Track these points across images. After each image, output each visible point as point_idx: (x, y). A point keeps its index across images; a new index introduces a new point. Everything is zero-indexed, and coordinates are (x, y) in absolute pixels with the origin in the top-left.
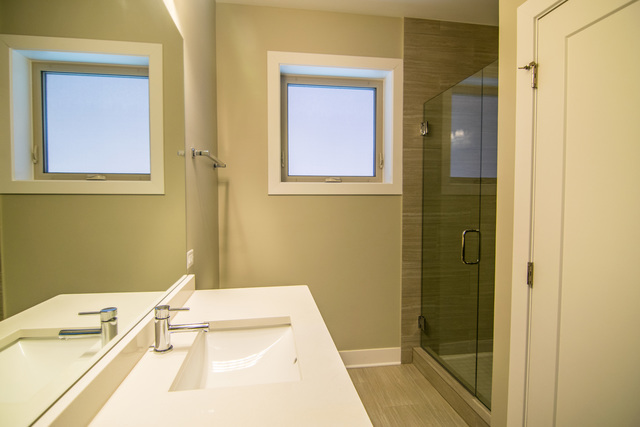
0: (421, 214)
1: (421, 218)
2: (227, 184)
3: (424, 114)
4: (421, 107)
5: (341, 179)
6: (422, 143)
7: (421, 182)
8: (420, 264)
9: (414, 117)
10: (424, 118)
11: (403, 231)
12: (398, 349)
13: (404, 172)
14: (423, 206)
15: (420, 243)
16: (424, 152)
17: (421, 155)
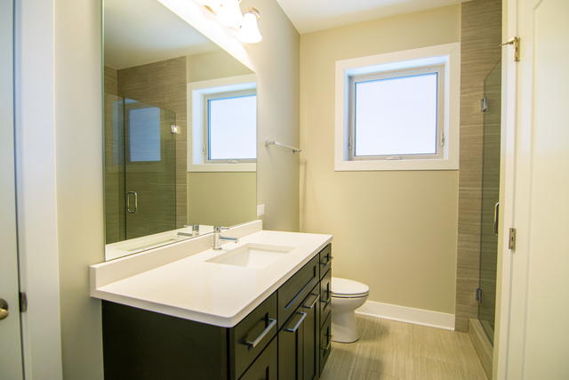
0: (480, 188)
1: (481, 192)
2: (306, 164)
3: (485, 90)
4: (482, 84)
5: (401, 157)
6: (482, 119)
7: (481, 157)
8: (479, 237)
9: (472, 94)
10: (485, 94)
11: (460, 205)
12: (453, 317)
13: (461, 148)
14: (483, 180)
15: (479, 217)
16: (484, 128)
17: (482, 130)
